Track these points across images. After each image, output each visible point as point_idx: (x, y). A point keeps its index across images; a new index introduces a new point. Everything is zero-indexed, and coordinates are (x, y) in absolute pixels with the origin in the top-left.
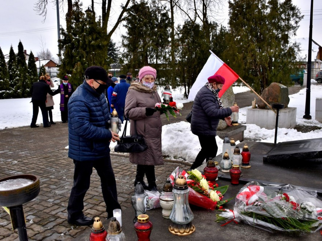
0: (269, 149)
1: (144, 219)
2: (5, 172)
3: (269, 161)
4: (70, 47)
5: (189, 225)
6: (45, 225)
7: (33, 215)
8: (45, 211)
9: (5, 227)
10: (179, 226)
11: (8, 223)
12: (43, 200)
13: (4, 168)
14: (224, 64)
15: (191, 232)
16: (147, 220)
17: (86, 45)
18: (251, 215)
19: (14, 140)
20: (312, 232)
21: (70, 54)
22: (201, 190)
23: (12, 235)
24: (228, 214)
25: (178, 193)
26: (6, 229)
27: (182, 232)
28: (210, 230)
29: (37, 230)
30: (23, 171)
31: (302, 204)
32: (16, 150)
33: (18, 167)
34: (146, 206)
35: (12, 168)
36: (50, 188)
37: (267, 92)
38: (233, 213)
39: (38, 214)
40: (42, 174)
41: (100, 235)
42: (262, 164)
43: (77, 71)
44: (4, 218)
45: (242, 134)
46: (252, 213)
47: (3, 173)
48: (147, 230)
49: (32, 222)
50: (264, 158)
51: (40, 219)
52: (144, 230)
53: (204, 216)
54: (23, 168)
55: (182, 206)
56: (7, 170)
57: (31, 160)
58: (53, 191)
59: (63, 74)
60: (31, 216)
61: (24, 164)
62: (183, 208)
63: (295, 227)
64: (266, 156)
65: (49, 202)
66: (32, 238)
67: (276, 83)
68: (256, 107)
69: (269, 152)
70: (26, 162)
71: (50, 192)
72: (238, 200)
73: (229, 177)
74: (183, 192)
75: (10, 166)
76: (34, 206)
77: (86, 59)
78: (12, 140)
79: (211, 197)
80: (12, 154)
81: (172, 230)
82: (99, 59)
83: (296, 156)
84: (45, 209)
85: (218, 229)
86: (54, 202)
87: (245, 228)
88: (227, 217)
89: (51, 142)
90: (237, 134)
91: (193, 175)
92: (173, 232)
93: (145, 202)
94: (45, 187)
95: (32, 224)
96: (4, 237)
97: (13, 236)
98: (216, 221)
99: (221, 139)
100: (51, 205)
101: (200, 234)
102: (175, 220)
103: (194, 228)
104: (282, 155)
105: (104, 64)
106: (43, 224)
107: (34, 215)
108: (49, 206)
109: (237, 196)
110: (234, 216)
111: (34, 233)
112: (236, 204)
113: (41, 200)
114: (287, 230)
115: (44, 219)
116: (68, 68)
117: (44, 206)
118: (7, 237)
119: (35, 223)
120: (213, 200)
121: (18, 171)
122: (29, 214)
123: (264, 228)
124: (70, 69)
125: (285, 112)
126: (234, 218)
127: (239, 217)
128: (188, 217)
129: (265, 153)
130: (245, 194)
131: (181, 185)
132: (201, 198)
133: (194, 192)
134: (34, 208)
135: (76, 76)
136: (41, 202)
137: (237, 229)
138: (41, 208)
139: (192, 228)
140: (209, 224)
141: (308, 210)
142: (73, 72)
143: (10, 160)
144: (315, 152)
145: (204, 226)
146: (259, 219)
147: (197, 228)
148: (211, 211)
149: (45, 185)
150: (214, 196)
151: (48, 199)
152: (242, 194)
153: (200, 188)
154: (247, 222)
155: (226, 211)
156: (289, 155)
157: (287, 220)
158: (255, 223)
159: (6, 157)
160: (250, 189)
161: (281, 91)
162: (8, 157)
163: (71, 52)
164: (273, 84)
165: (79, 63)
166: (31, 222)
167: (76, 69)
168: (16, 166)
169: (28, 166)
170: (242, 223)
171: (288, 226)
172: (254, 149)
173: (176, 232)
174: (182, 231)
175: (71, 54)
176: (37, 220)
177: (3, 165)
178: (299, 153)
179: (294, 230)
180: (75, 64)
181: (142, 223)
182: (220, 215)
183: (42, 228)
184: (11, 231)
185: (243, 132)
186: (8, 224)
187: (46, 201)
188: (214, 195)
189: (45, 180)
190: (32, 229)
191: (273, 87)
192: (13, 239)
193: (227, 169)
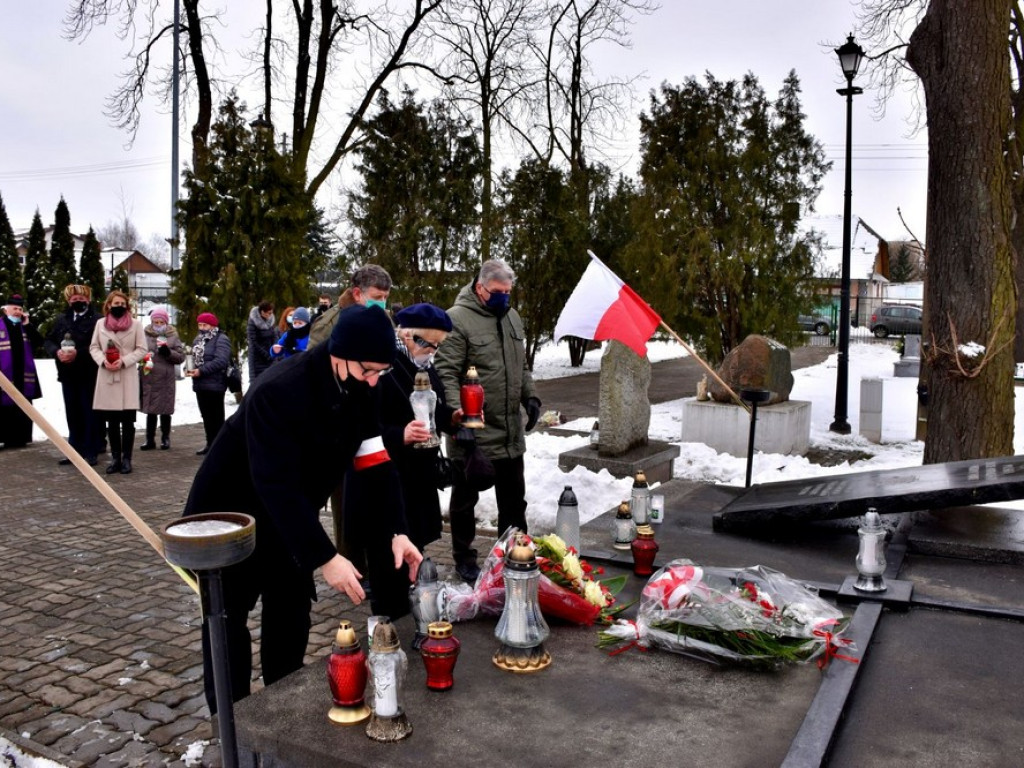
0: (729, 498)
1: (444, 630)
2: (53, 551)
3: (724, 526)
4: (209, 221)
5: (537, 650)
6: (181, 672)
7: (145, 650)
8: (174, 642)
9: (84, 675)
10: (515, 651)
11: (88, 667)
12: (165, 619)
13: (45, 541)
14: (624, 288)
15: (542, 666)
16: (448, 632)
17: (252, 218)
18: (672, 628)
19: (55, 473)
20: (799, 662)
21: (206, 239)
22: (564, 579)
23: (102, 693)
24: (625, 629)
25: (516, 578)
26: (87, 681)
27: (524, 664)
28: (585, 663)
29: (163, 683)
30: (98, 550)
31: (785, 608)
32: (67, 498)
33: (83, 540)
34: (441, 610)
35: (67, 543)
36: (177, 592)
37: (735, 360)
38: (636, 628)
39: (159, 649)
40: (149, 559)
41: (349, 659)
42: (709, 532)
43: (224, 288)
44: (77, 655)
45: (668, 467)
46: (676, 624)
47: (46, 555)
48: (448, 653)
49: (147, 666)
50: (714, 518)
51: (165, 660)
52: (443, 654)
53: (571, 637)
54: (97, 543)
55: (525, 605)
56: (56, 546)
57: (113, 523)
58: (186, 598)
59: (184, 295)
60: (141, 653)
61: (96, 532)
62: (527, 609)
63: (764, 651)
64: (719, 515)
65: (181, 623)
66: (154, 699)
67: (758, 337)
68: (707, 399)
69: (728, 505)
70: (101, 529)
71: (179, 600)
72: (646, 598)
73: (631, 560)
74: (525, 576)
75: (60, 538)
76: (144, 631)
77: (250, 257)
78: (51, 473)
79: (587, 595)
80: (58, 506)
81: (499, 662)
82: (288, 257)
83: (789, 514)
84: (173, 638)
85: (603, 661)
86: (194, 624)
87: (661, 659)
88: (622, 636)
89: (157, 478)
90: (655, 466)
91: (546, 546)
92: (503, 665)
93: (440, 601)
94: (163, 588)
95: (147, 671)
96: (85, 696)
97: (107, 695)
98: (596, 647)
99: (613, 478)
100: (188, 630)
101: (561, 670)
102: (506, 637)
103: (548, 657)
104: (756, 511)
105: (299, 272)
106: (175, 671)
107: (149, 652)
108: (184, 631)
109: (645, 589)
110: (638, 634)
111: (158, 689)
112: (641, 608)
113: (159, 618)
114: (747, 657)
115: (176, 660)
116: (198, 280)
117: (169, 632)
118: (92, 696)
119: (153, 668)
120: (592, 601)
121: (85, 551)
122: (136, 647)
123: (700, 656)
124: (205, 281)
125: (780, 413)
126: (638, 638)
127: (649, 635)
128: (537, 634)
129: (720, 508)
130: (661, 585)
131: (521, 560)
132: (565, 597)
133: (549, 582)
134: (145, 637)
135: (220, 301)
136: (160, 623)
137: (643, 661)
138: (163, 635)
139: (545, 657)
140: (582, 652)
141: (796, 621)
142: (214, 291)
143: (56, 524)
144: (831, 504)
145: (570, 654)
146: (691, 636)
147: (556, 659)
148: (586, 628)
149: (164, 584)
150: (594, 592)
151: (178, 617)
152: (655, 586)
153: (562, 576)
154: (665, 646)
155: (619, 624)
156: (772, 512)
157: (749, 638)
158: (681, 646)
159: (43, 516)
160: (673, 575)
161: (770, 356)
162: (47, 515)
163: (211, 235)
164: (750, 338)
165: (231, 265)
166: (145, 665)
167: (223, 284)
168: (75, 538)
169: (108, 539)
170: (655, 648)
171: (750, 649)
172: (693, 499)
173: (509, 665)
174: (522, 662)
175: (210, 241)
176: (159, 662)
177: (41, 535)
178: (796, 507)
179: (762, 657)
180: (218, 270)
181: (438, 639)
182: (606, 632)
183: (174, 679)
184: (98, 684)
185: (671, 462)
186: (88, 670)
187: (175, 622)
188: (594, 590)
189: (159, 572)
190: (150, 681)
191: (750, 346)
192: (107, 700)
193: (626, 543)
